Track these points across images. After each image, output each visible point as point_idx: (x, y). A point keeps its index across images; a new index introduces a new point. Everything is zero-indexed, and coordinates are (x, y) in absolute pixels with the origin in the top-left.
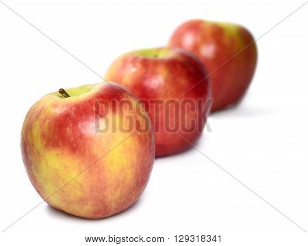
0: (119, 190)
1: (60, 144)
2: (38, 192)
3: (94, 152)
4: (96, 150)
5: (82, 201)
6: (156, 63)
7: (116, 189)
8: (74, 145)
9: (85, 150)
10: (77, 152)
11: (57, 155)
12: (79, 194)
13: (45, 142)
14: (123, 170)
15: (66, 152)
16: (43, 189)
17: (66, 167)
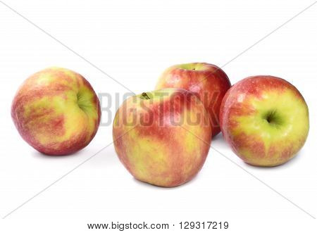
0: (191, 166)
1: (151, 133)
2: (128, 168)
3: (176, 138)
4: (177, 137)
5: (165, 174)
6: (198, 74)
7: (189, 165)
8: (162, 134)
9: (170, 137)
10: (164, 139)
11: (148, 141)
12: (163, 169)
13: (138, 132)
14: (195, 151)
15: (155, 138)
16: (134, 166)
17: (155, 150)
